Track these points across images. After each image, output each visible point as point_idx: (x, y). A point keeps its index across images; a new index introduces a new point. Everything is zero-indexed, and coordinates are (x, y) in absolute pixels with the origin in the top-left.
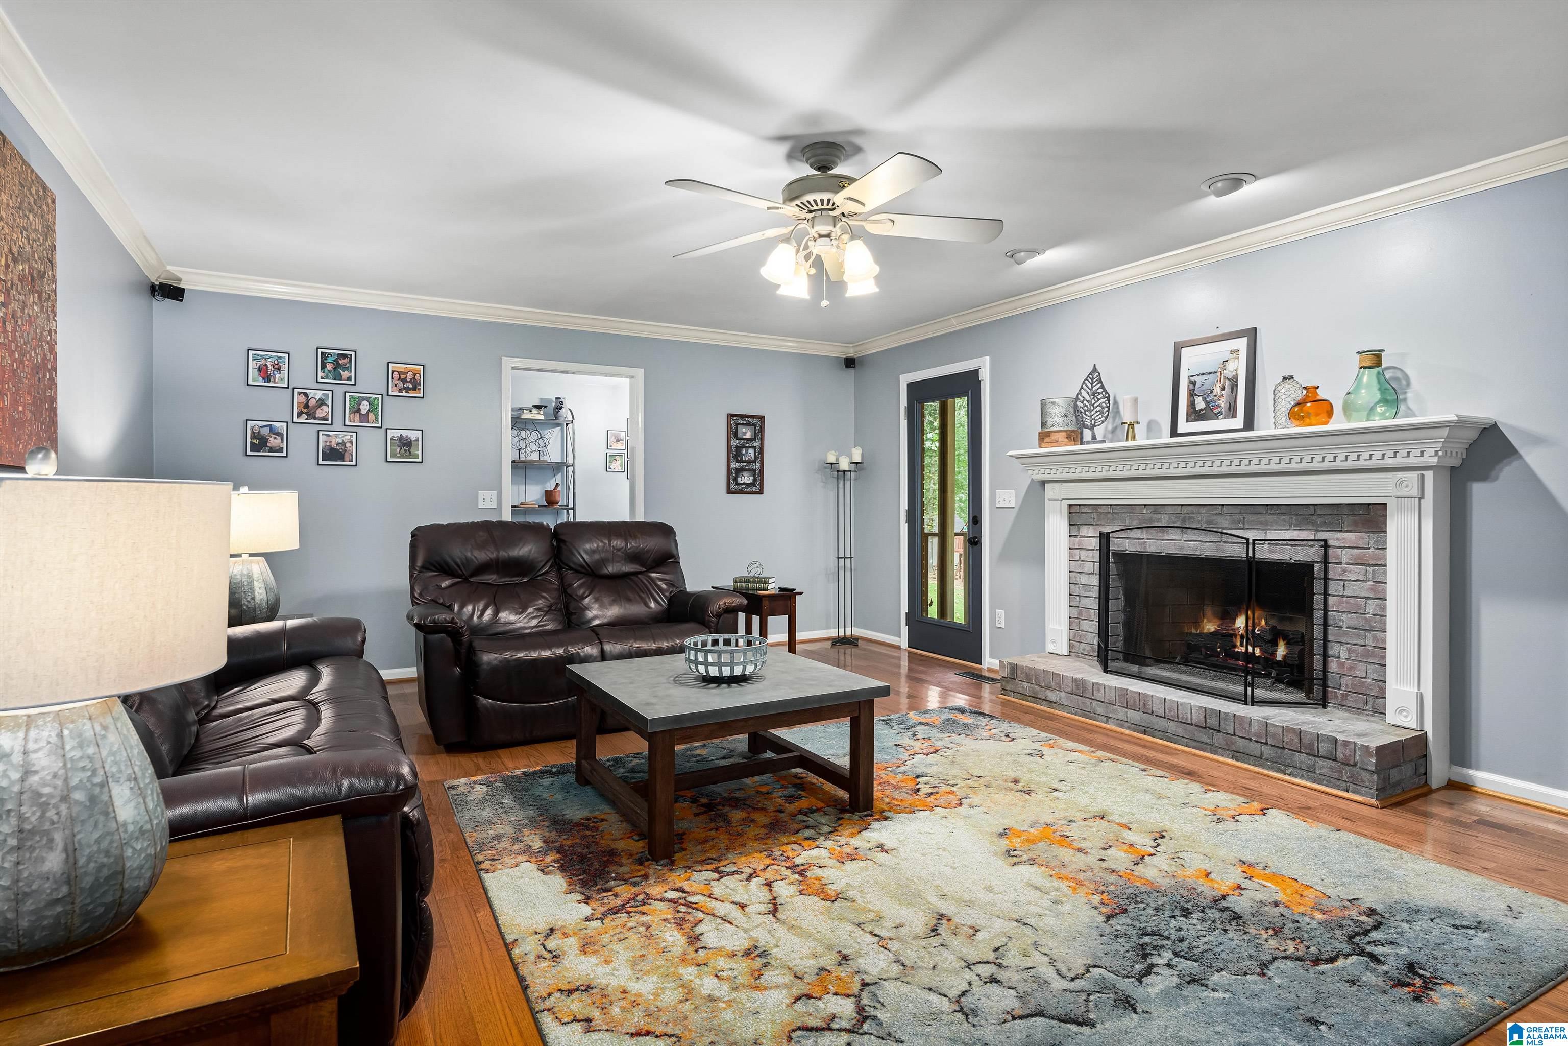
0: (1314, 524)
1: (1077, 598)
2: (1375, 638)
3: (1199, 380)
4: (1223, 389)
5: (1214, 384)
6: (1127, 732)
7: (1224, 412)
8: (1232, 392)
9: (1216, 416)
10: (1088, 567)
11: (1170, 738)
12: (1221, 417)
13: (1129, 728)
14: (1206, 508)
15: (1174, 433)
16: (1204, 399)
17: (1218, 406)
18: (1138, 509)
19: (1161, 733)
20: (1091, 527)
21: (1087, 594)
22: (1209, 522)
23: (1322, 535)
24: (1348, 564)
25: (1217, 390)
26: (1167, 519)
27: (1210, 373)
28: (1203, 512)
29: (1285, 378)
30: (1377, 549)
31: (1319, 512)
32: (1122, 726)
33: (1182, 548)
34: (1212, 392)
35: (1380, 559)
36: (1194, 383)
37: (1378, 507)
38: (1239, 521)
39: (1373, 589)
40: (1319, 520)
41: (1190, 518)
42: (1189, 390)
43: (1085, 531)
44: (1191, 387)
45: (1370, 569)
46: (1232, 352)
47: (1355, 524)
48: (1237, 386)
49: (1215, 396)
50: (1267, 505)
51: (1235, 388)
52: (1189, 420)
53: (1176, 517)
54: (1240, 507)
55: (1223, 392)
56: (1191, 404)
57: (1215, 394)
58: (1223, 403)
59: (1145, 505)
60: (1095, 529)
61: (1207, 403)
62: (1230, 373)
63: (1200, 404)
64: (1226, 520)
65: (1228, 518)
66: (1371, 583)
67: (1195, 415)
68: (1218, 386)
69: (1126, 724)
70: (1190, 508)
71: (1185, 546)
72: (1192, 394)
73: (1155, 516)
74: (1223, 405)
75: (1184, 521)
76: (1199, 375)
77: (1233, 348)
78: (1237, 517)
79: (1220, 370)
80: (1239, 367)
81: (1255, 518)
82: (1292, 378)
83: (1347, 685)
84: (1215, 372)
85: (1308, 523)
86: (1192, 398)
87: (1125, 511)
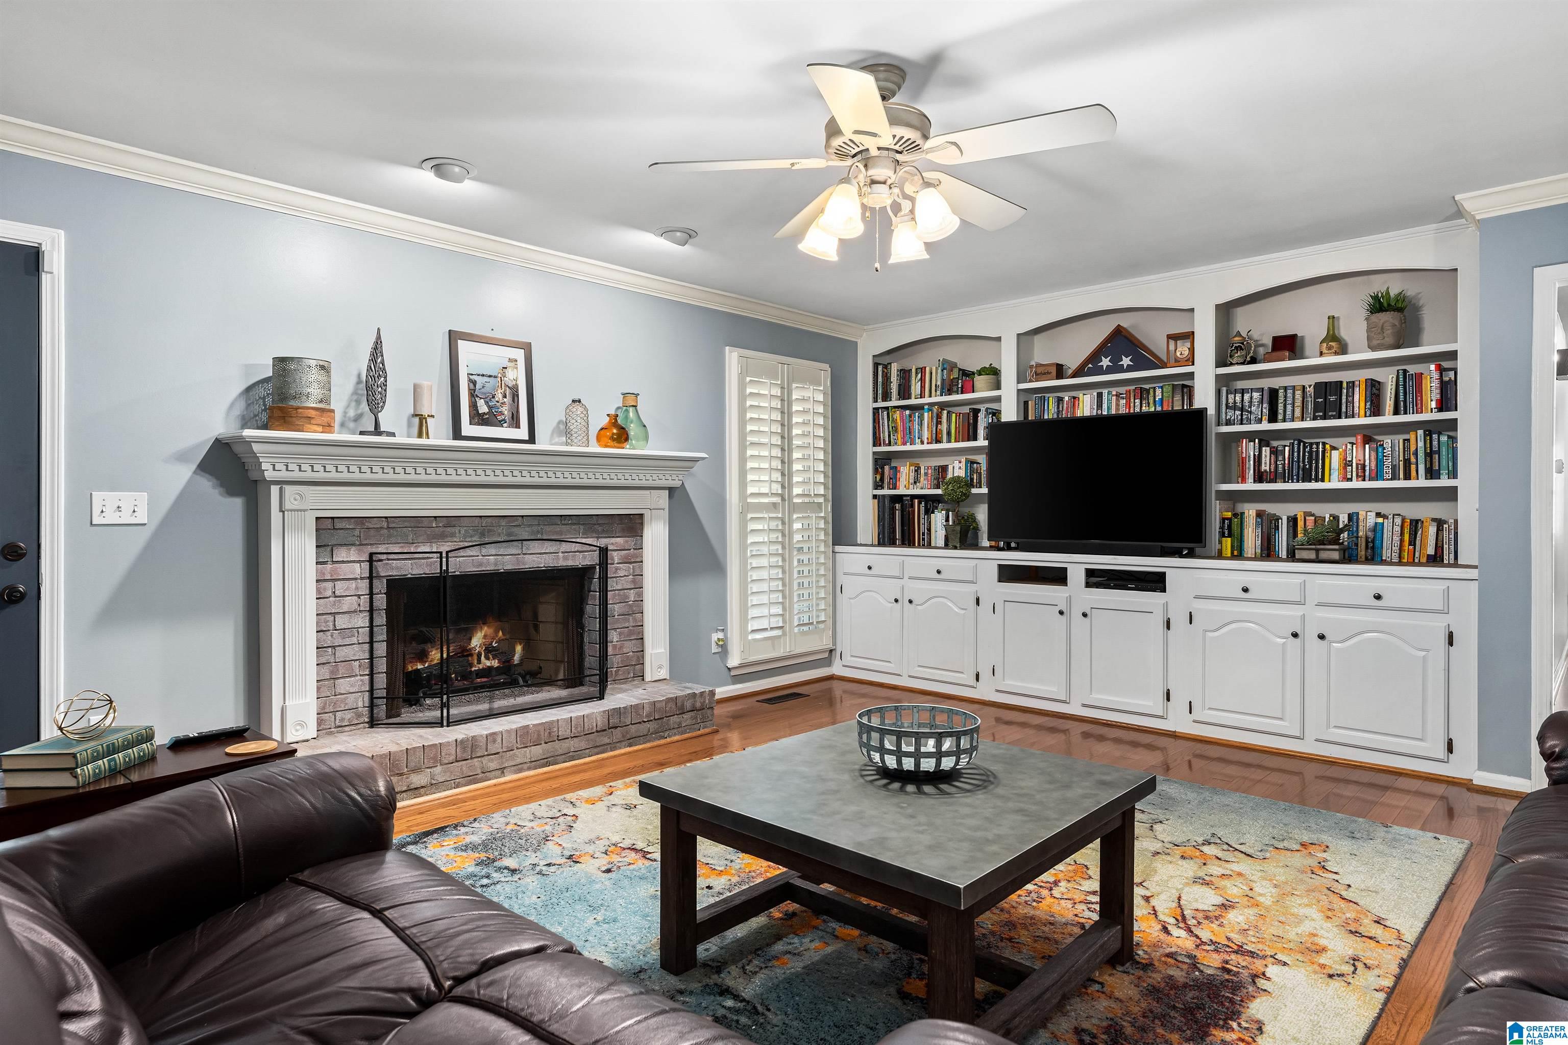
0: (597, 532)
1: (330, 650)
2: (635, 620)
3: (480, 381)
4: (505, 397)
5: (495, 389)
6: (532, 773)
7: (507, 421)
8: (513, 401)
9: (500, 424)
10: (349, 603)
11: (573, 756)
12: (505, 425)
13: (529, 769)
14: (506, 520)
15: (457, 434)
16: (486, 403)
17: (502, 413)
18: (426, 522)
19: (564, 756)
20: (353, 548)
21: (347, 641)
22: (509, 534)
23: (603, 542)
24: (618, 564)
25: (499, 396)
26: (463, 532)
27: (490, 376)
28: (503, 524)
29: (574, 401)
30: (636, 549)
31: (600, 522)
32: (520, 771)
33: (481, 565)
34: (493, 397)
35: (637, 557)
36: (474, 383)
37: (637, 517)
38: (538, 532)
39: (634, 581)
40: (600, 529)
41: (489, 531)
42: (469, 389)
43: (341, 554)
44: (472, 386)
45: (631, 566)
46: (510, 360)
47: (623, 530)
48: (518, 396)
49: (498, 402)
50: (561, 516)
51: (516, 398)
52: (473, 423)
53: (474, 530)
54: (538, 518)
55: (505, 400)
56: (473, 406)
57: (497, 399)
58: (505, 410)
59: (435, 517)
60: (359, 550)
61: (490, 407)
62: (510, 382)
63: (483, 408)
64: (526, 531)
65: (527, 529)
66: (631, 577)
67: (478, 418)
68: (499, 392)
69: (525, 766)
70: (489, 520)
71: (485, 561)
72: (472, 394)
73: (449, 529)
74: (506, 413)
75: (482, 535)
76: (479, 375)
77: (512, 357)
78: (535, 528)
79: (500, 375)
80: (518, 376)
81: (552, 528)
82: (579, 401)
83: (618, 663)
84: (495, 377)
85: (592, 532)
86: (473, 399)
87: (407, 524)
